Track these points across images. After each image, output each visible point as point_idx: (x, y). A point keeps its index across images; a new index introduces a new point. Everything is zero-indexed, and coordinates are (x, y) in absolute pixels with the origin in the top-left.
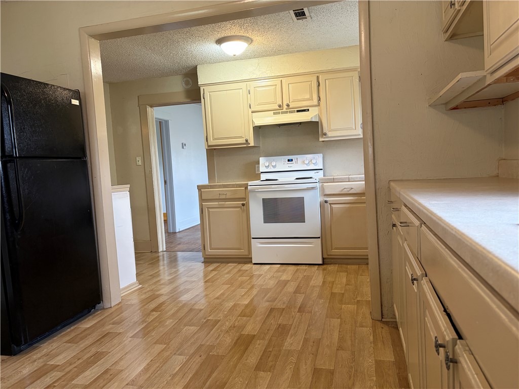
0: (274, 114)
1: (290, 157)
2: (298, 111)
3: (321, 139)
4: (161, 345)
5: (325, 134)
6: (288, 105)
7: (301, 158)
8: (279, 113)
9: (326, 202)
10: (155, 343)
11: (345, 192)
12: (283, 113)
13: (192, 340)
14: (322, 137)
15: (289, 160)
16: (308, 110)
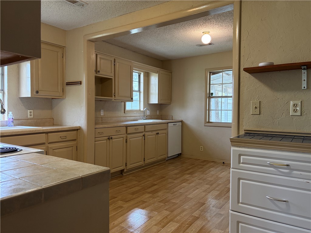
4: (189, 197)
10: (192, 198)
13: (175, 196)
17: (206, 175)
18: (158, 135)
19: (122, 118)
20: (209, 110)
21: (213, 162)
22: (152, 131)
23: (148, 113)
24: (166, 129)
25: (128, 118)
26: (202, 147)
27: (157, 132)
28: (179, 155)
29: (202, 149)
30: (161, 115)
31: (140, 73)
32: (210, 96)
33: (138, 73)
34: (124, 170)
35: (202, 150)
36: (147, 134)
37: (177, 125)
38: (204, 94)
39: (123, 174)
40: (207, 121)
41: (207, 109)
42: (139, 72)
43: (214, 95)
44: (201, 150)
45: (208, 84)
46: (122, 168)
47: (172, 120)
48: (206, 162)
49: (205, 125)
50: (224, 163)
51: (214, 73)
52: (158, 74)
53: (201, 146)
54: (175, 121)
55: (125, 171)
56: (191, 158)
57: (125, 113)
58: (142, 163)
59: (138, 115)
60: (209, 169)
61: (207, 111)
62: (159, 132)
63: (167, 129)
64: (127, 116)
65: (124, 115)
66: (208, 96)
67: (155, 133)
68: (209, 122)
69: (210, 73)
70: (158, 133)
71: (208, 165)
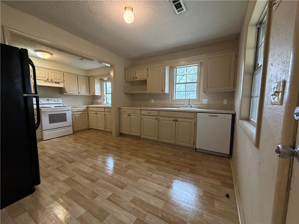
0: (44, 82)
1: (48, 99)
2: (55, 83)
3: (64, 94)
5: (67, 92)
6: (52, 80)
7: (53, 99)
8: (47, 82)
9: (73, 114)
11: (79, 111)
12: (48, 82)
14: (65, 93)
15: (47, 100)
16: (60, 83)
18: (177, 122)
22: (169, 117)
23: (205, 101)
27: (176, 119)
28: (230, 157)
37: (218, 117)
57: (171, 101)
62: (179, 119)
67: (173, 119)
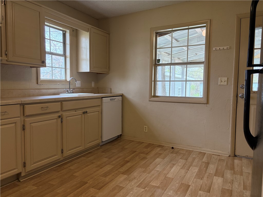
17: (149, 173)
18: (86, 115)
19: (32, 90)
20: (155, 81)
21: (159, 146)
22: (75, 110)
23: (78, 84)
24: (99, 106)
25: (44, 91)
26: (147, 127)
27: (84, 110)
28: (119, 137)
29: (147, 129)
30: (98, 88)
31: (65, 31)
32: (156, 63)
33: (63, 31)
34: (20, 173)
35: (147, 131)
36: (65, 114)
37: (116, 100)
38: (149, 60)
39: (20, 179)
40: (153, 95)
41: (153, 80)
42: (64, 29)
43: (161, 63)
44: (145, 131)
45: (154, 48)
46: (15, 172)
47: (111, 93)
48: (151, 146)
49: (151, 100)
50: (173, 148)
51: (161, 34)
52: (89, 33)
53: (145, 126)
54: (112, 95)
55: (23, 175)
56: (133, 141)
57: (37, 83)
58: (58, 157)
59: (60, 86)
60: (155, 160)
61: (153, 82)
62: (88, 110)
63: (101, 106)
64: (42, 87)
65: (38, 87)
66: (154, 63)
67: (80, 112)
68: (155, 96)
69: (157, 33)
70: (86, 112)
71: (153, 153)
